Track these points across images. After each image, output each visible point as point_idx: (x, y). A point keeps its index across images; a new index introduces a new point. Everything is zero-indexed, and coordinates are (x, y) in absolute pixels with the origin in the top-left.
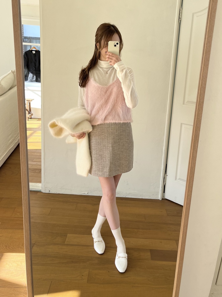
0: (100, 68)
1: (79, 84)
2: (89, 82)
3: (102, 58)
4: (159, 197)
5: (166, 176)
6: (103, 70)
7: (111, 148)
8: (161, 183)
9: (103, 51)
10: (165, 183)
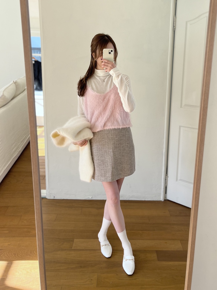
0: (97, 77)
1: (77, 93)
2: (87, 91)
3: (98, 67)
4: (162, 199)
5: (167, 177)
6: (100, 79)
7: (112, 154)
8: (162, 184)
9: (99, 61)
10: (166, 184)
